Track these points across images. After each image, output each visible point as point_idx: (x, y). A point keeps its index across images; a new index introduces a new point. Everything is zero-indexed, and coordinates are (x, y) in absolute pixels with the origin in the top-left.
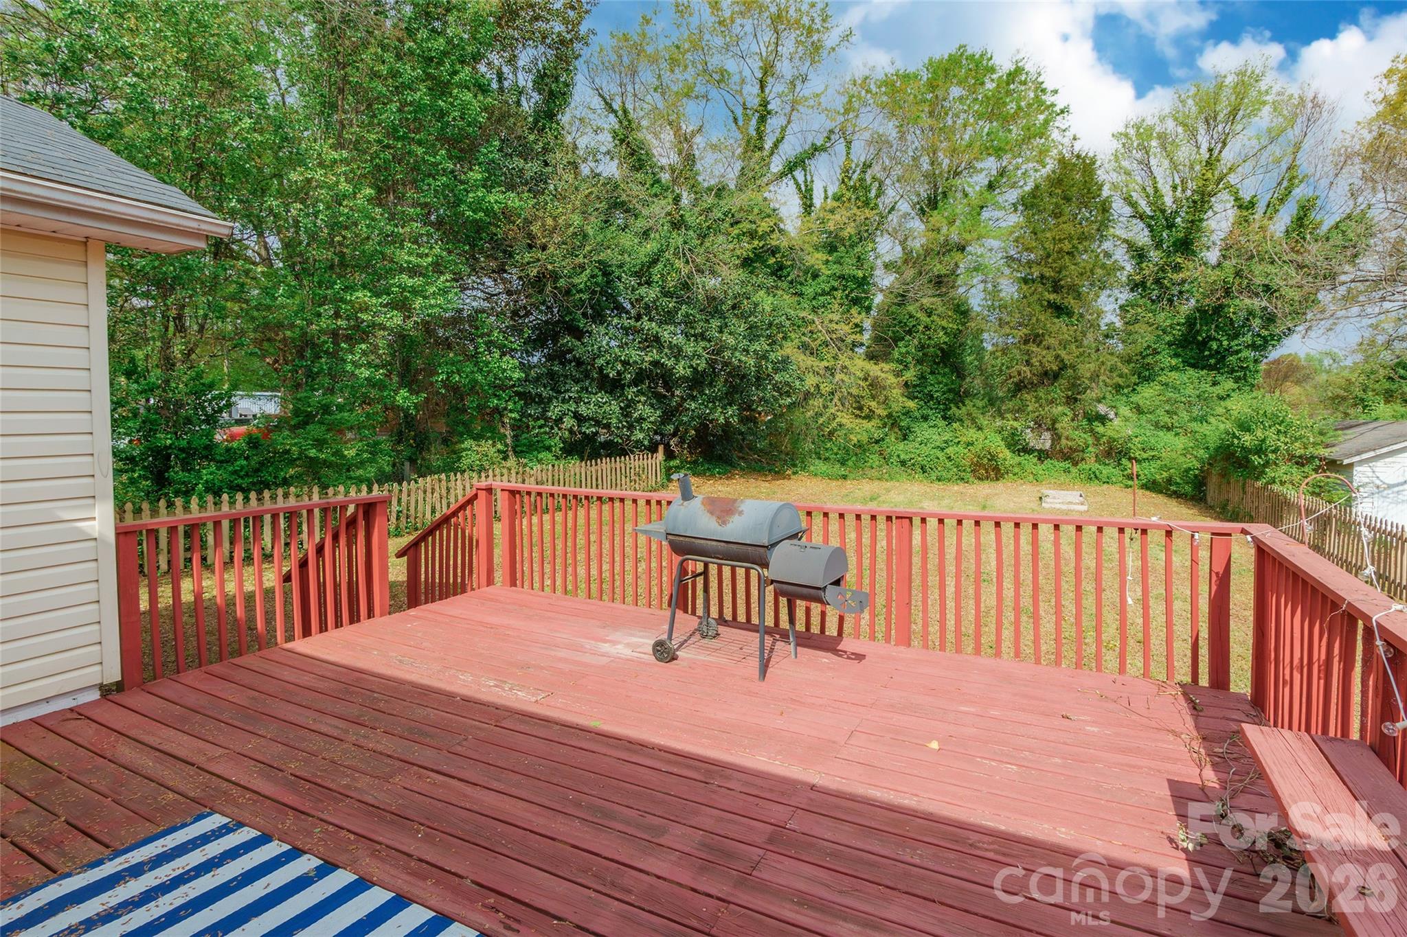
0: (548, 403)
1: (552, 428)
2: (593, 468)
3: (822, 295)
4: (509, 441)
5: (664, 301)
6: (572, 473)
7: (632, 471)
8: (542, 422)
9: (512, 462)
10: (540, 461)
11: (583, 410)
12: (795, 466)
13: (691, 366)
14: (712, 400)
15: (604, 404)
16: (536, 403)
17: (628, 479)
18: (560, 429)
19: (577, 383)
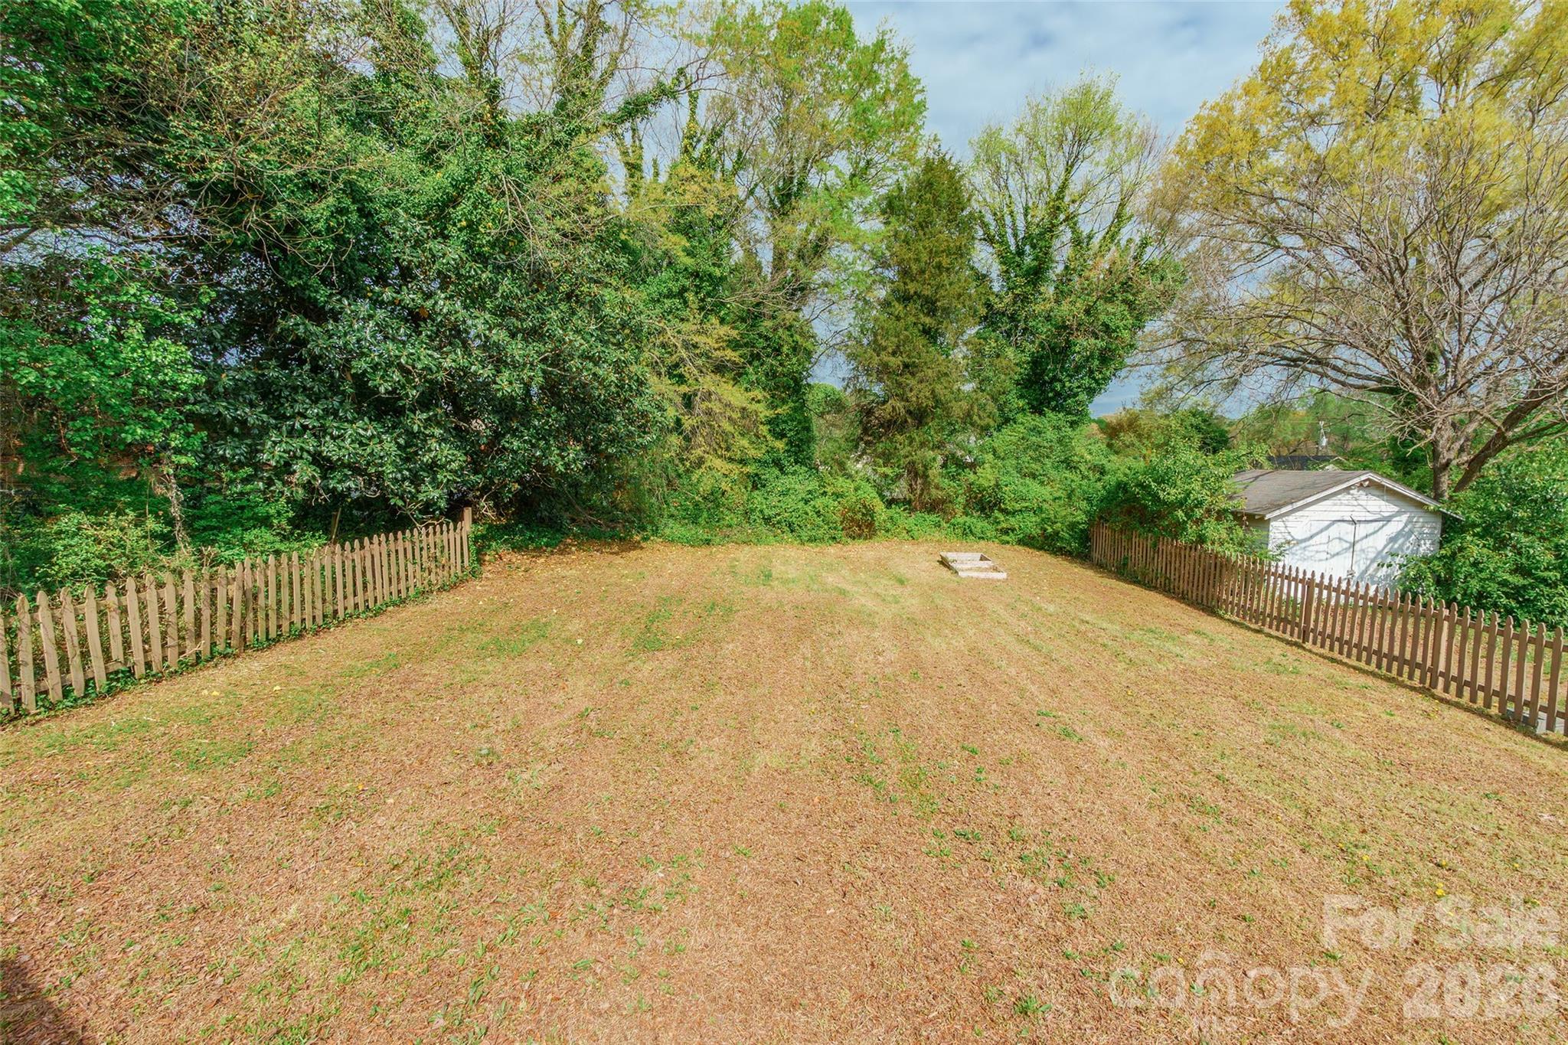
0: (260, 437)
1: (270, 483)
2: (357, 556)
3: (667, 297)
4: (175, 511)
5: (472, 268)
6: (317, 567)
7: (424, 553)
8: (249, 470)
9: (184, 554)
10: (248, 547)
11: (329, 449)
12: (644, 529)
13: (522, 381)
14: (543, 435)
15: (370, 438)
16: (235, 435)
17: (418, 568)
18: (285, 483)
19: (315, 402)
